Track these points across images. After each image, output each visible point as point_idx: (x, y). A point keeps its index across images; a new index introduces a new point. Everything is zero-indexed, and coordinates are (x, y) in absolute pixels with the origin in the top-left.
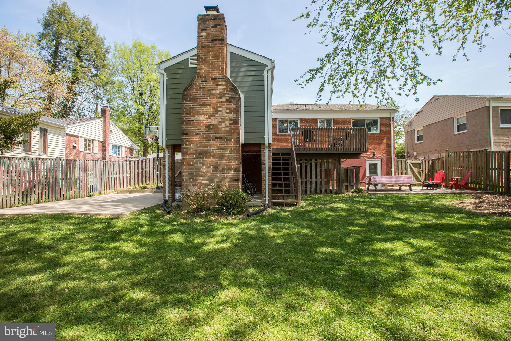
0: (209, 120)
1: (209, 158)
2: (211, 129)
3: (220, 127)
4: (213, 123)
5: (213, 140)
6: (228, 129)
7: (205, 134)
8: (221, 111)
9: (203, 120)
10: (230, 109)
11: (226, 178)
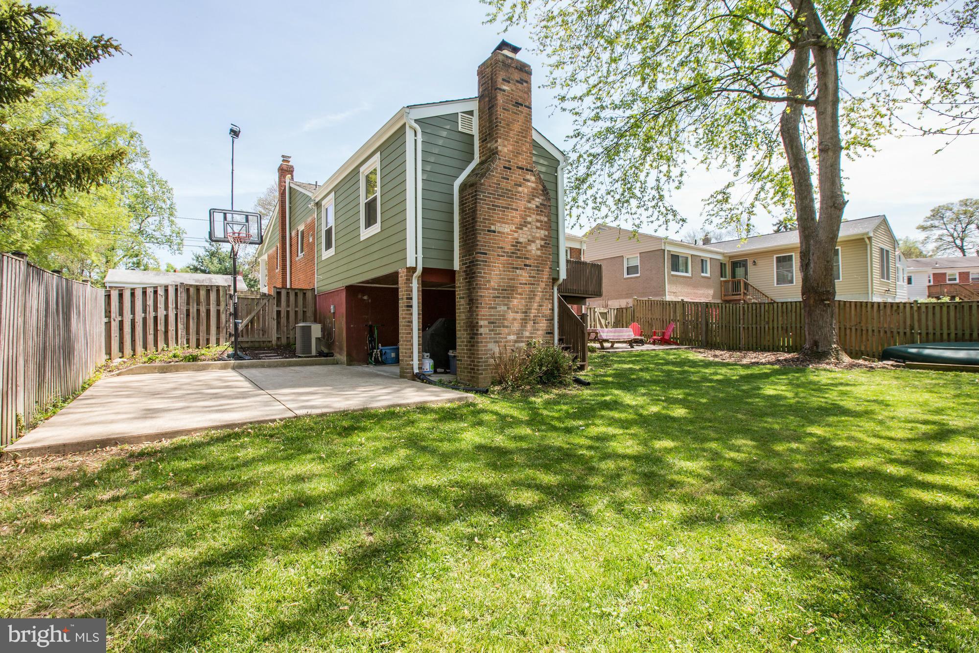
0: (516, 235)
1: (515, 298)
2: (519, 250)
3: (529, 248)
4: (521, 240)
5: (521, 269)
6: (539, 253)
7: (511, 257)
8: (530, 223)
9: (508, 234)
10: (541, 221)
11: (538, 330)
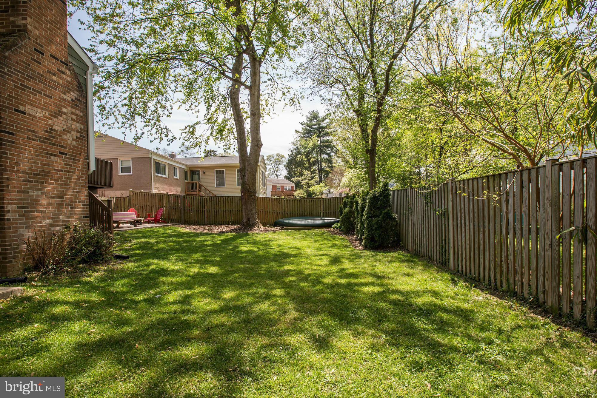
0: (50, 122)
1: (50, 183)
2: (53, 137)
3: (65, 137)
4: (56, 128)
5: (55, 155)
6: (75, 143)
7: (44, 142)
8: (65, 114)
9: (40, 118)
10: (77, 115)
11: (75, 214)
